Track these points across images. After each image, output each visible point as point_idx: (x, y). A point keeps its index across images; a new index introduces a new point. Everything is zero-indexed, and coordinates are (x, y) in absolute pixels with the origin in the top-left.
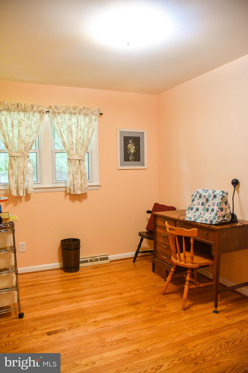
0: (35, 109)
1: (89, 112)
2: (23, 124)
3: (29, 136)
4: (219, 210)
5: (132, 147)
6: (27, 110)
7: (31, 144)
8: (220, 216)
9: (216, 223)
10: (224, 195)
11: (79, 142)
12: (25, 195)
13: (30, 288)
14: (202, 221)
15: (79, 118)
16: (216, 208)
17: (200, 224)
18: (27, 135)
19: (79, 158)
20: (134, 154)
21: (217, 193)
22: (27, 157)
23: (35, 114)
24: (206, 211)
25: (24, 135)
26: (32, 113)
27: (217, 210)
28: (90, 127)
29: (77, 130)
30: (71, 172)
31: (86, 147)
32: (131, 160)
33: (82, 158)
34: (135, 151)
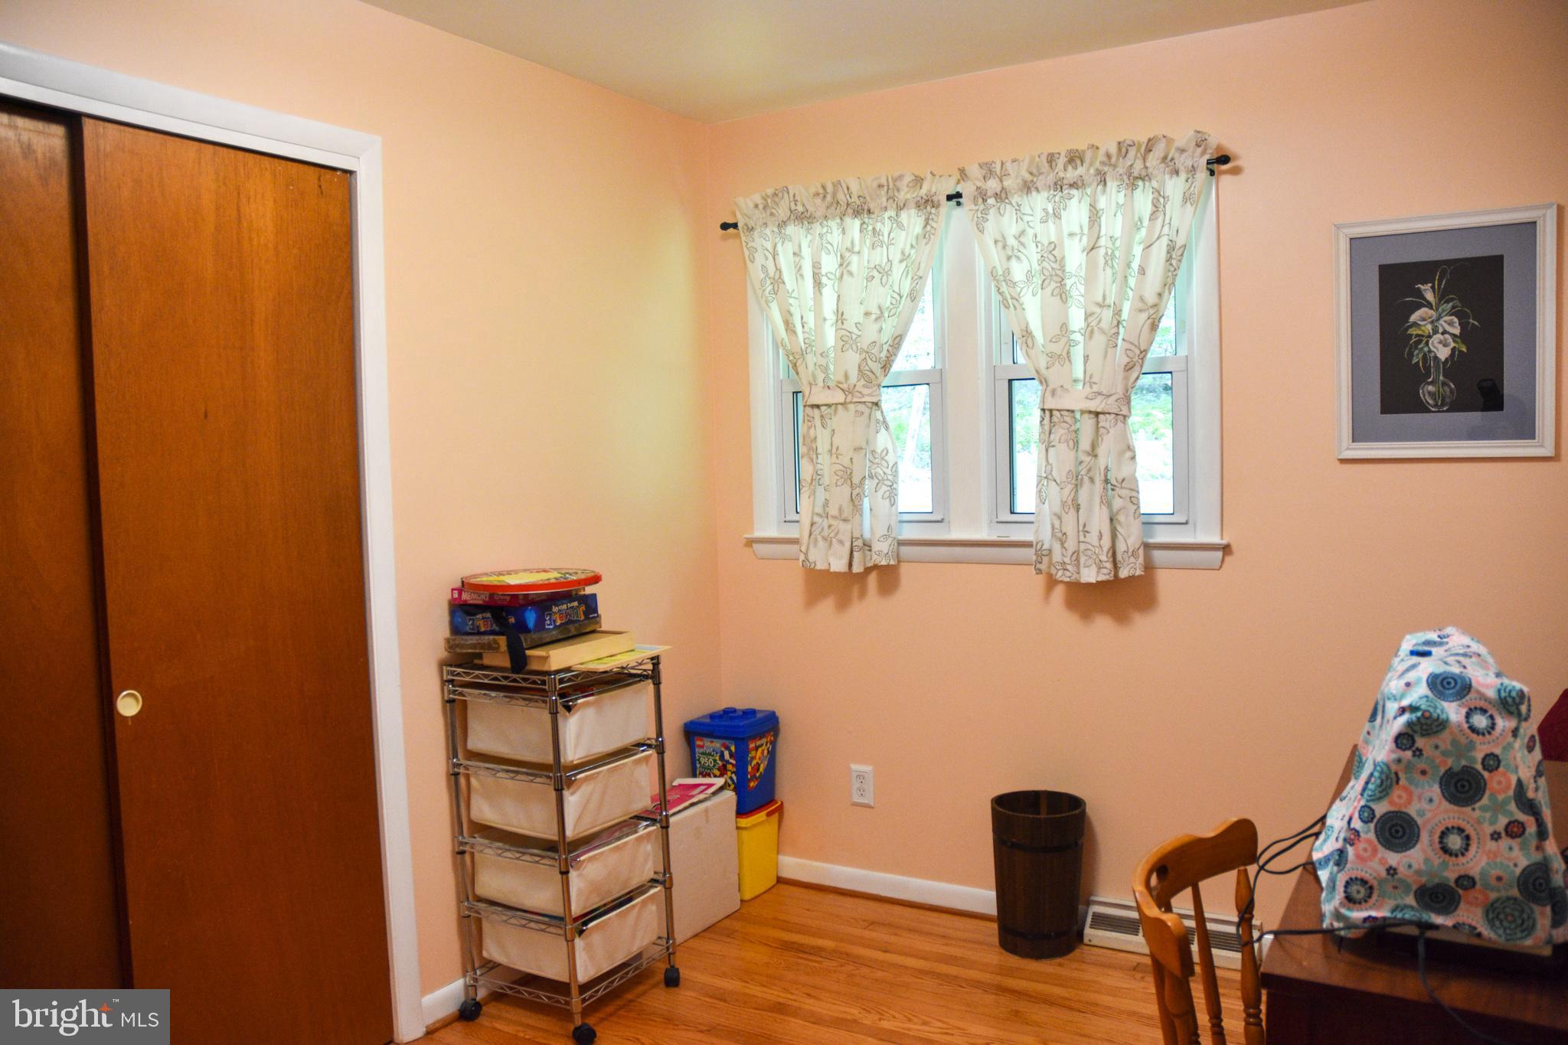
0: (904, 195)
1: (1153, 160)
2: (854, 268)
3: (874, 316)
5: (1443, 324)
7: (888, 351)
11: (1093, 324)
12: (856, 568)
15: (1102, 202)
18: (867, 314)
19: (1094, 405)
20: (1455, 367)
22: (870, 405)
23: (904, 215)
25: (854, 314)
26: (891, 212)
28: (1156, 237)
29: (1091, 266)
30: (1053, 473)
31: (1132, 343)
32: (1431, 402)
33: (1106, 404)
34: (1464, 349)
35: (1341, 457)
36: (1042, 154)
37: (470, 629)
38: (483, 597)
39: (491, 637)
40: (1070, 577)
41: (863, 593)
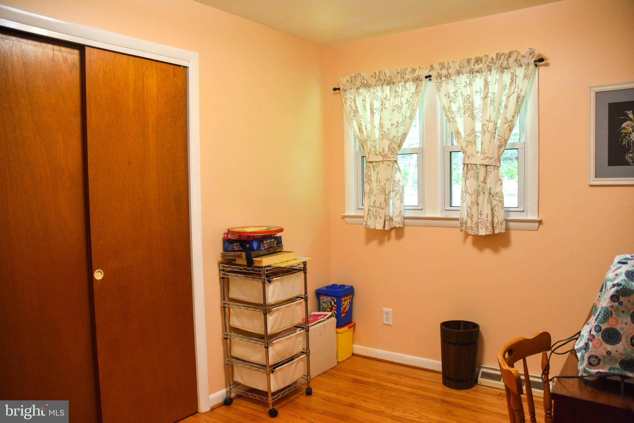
0: (407, 76)
1: (511, 61)
2: (387, 106)
7: (401, 140)
11: (485, 129)
12: (387, 228)
15: (490, 79)
18: (393, 125)
19: (485, 162)
22: (393, 162)
23: (408, 84)
25: (387, 125)
28: (512, 93)
29: (485, 105)
30: (468, 190)
31: (501, 137)
32: (631, 161)
33: (490, 162)
35: (590, 184)
36: (465, 59)
37: (231, 249)
38: (236, 237)
39: (239, 253)
40: (474, 233)
41: (389, 238)
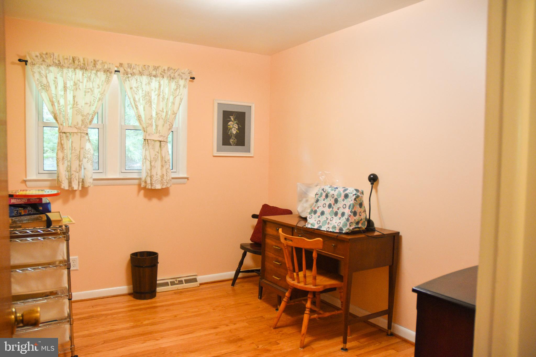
0: (99, 66)
1: (176, 75)
2: (81, 87)
3: (89, 105)
4: (352, 214)
5: (234, 126)
6: (87, 68)
7: (92, 116)
8: (352, 222)
9: (347, 231)
10: (359, 194)
11: (160, 116)
12: (80, 189)
13: (85, 321)
14: (328, 228)
15: (162, 82)
16: (347, 212)
17: (326, 232)
18: (86, 103)
19: (160, 139)
20: (237, 136)
21: (349, 191)
22: (86, 134)
23: (99, 73)
24: (334, 216)
25: (81, 103)
26: (94, 72)
27: (349, 214)
28: (177, 95)
29: (158, 100)
30: (147, 158)
31: (170, 123)
32: (232, 143)
33: (164, 139)
34: (238, 132)
35: (214, 155)
37: (15, 214)
41: (74, 197)
